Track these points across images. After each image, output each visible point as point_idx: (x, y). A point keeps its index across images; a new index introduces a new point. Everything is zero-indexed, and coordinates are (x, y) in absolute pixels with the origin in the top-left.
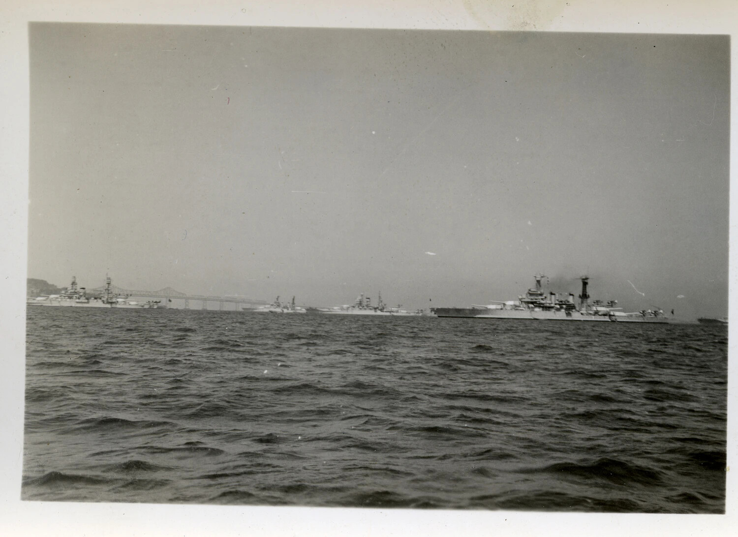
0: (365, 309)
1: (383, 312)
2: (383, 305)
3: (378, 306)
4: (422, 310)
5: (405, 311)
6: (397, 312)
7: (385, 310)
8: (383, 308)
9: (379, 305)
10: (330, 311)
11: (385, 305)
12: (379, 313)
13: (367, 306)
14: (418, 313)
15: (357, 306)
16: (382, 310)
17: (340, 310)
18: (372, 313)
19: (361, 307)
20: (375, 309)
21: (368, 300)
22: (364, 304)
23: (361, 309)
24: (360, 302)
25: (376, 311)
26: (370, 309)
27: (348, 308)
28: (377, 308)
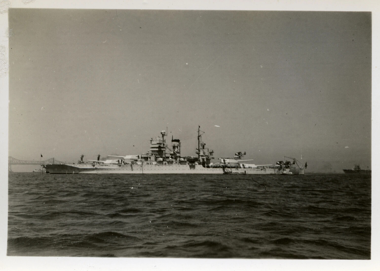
0: (171, 163)
1: (208, 167)
2: (207, 154)
3: (197, 156)
4: (288, 163)
5: (253, 166)
6: (237, 167)
7: (211, 164)
8: (208, 160)
9: (198, 154)
10: (96, 169)
11: (211, 153)
12: (199, 169)
13: (175, 156)
14: (280, 168)
15: (153, 158)
16: (205, 164)
17: (116, 167)
18: (185, 169)
19: (161, 159)
20: (192, 162)
21: (176, 144)
22: (168, 152)
23: (160, 162)
24: (159, 147)
25: (192, 167)
26: (181, 162)
27: (134, 162)
28: (196, 160)
